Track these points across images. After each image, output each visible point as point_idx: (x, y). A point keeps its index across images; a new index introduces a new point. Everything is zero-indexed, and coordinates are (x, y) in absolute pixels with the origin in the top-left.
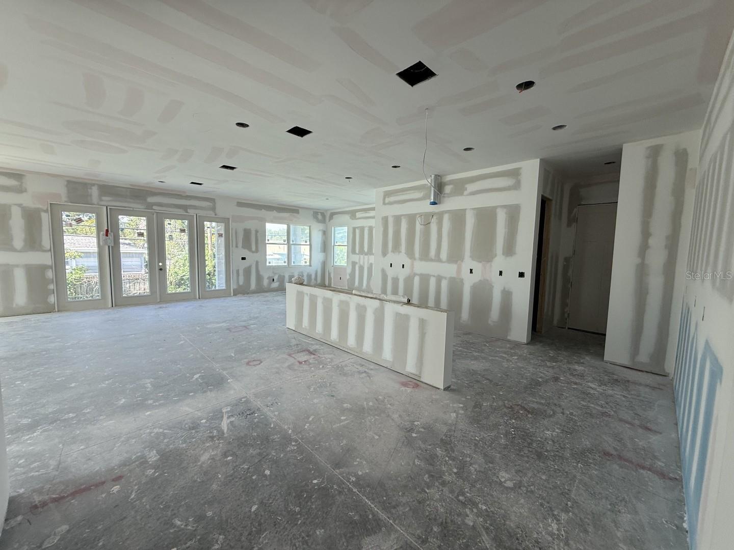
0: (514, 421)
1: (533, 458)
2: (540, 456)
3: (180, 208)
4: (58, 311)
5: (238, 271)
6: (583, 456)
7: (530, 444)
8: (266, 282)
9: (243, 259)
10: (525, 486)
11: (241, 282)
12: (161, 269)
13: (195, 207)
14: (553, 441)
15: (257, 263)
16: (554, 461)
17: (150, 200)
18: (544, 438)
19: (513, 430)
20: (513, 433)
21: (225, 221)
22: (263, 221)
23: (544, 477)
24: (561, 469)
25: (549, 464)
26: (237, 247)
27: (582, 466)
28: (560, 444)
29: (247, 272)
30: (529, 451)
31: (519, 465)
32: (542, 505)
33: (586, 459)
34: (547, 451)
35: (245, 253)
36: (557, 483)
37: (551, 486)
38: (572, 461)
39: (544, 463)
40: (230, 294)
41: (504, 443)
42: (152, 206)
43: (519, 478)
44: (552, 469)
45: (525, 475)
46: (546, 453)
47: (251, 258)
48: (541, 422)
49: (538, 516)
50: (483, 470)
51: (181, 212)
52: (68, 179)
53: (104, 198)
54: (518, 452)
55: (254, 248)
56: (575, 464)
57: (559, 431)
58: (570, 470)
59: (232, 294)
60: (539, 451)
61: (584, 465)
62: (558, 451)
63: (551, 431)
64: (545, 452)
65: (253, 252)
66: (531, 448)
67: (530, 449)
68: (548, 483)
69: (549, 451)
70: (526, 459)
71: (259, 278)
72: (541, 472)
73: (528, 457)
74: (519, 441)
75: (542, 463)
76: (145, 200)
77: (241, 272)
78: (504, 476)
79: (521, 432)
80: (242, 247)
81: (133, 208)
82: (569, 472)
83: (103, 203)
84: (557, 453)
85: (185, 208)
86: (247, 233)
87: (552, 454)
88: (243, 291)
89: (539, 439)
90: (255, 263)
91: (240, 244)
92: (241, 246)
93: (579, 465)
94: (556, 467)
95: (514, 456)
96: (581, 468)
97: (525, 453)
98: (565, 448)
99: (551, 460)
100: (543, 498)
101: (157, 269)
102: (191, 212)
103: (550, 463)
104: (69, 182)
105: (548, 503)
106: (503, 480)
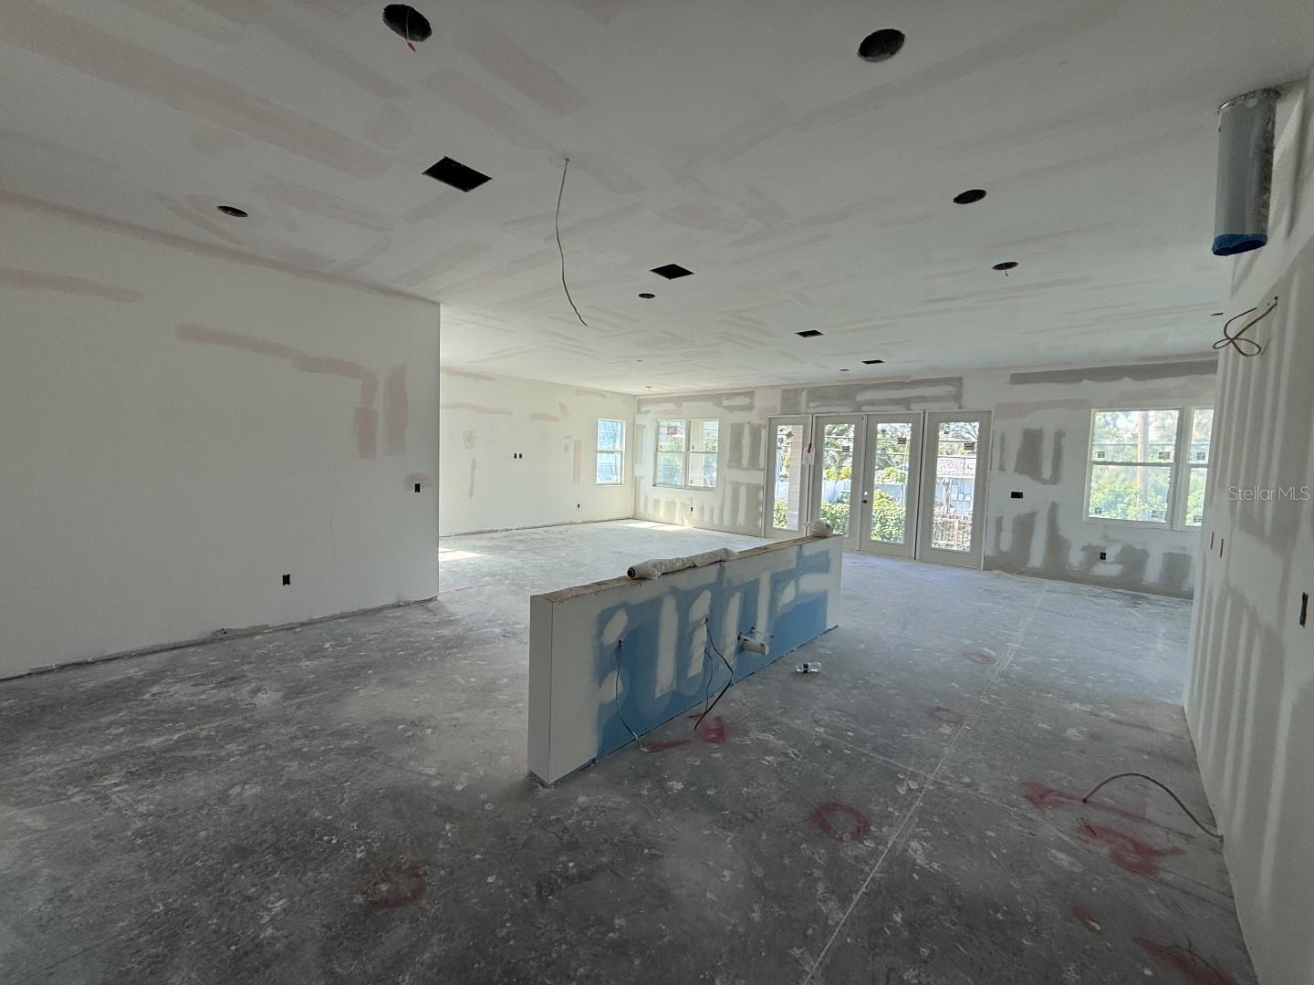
0: (359, 856)
1: (246, 839)
2: (241, 852)
3: (897, 404)
4: (764, 537)
5: (999, 522)
6: (165, 934)
7: (277, 852)
8: (1076, 558)
9: (1016, 495)
10: (215, 804)
11: (1006, 545)
12: (865, 502)
13: (923, 399)
14: (249, 899)
15: (1054, 508)
16: (211, 868)
17: (861, 397)
18: (272, 887)
19: (334, 841)
20: (326, 838)
21: (983, 417)
22: (1084, 408)
23: (203, 834)
24: (188, 868)
25: (213, 855)
26: (1002, 469)
27: (155, 911)
28: (232, 908)
29: (1024, 527)
30: (265, 841)
31: (251, 814)
32: (176, 809)
33: (155, 932)
34: (240, 870)
35: (1022, 483)
36: (177, 845)
37: (181, 834)
38: (179, 901)
39: (224, 849)
40: (979, 566)
41: (311, 813)
42: (862, 405)
43: (232, 803)
44: (202, 852)
45: (229, 814)
46: (236, 866)
47: (1038, 495)
48: (319, 912)
49: (170, 800)
50: (283, 772)
51: (900, 410)
52: (783, 388)
53: (812, 404)
54: (276, 823)
55: (1047, 471)
56: (170, 901)
57: (262, 936)
58: (172, 881)
59: (982, 568)
60: (250, 858)
61: (152, 916)
62: (222, 890)
63: (277, 914)
64: (241, 866)
65: (1044, 482)
66: (268, 848)
67: (266, 845)
68: (189, 835)
69: (235, 874)
70: (254, 828)
71: (1056, 544)
72: (214, 836)
73: (256, 833)
74: (298, 839)
75: (226, 847)
76: (854, 399)
77: (1008, 524)
78: (252, 790)
79: (318, 853)
80: (1015, 470)
81: (839, 413)
82: (172, 878)
83: (809, 411)
84: (219, 885)
85: (906, 402)
86: (1032, 440)
87: (225, 875)
88: (1009, 564)
89: (276, 876)
90: (1047, 508)
91: (1011, 463)
92: (1013, 467)
93: (162, 908)
94: (197, 863)
95: (274, 815)
96: (155, 906)
97: (265, 832)
98: (216, 911)
99: (217, 864)
100: (180, 816)
101: (860, 500)
102: (917, 408)
103: (213, 859)
104: (784, 391)
105: (169, 818)
106: (247, 787)
